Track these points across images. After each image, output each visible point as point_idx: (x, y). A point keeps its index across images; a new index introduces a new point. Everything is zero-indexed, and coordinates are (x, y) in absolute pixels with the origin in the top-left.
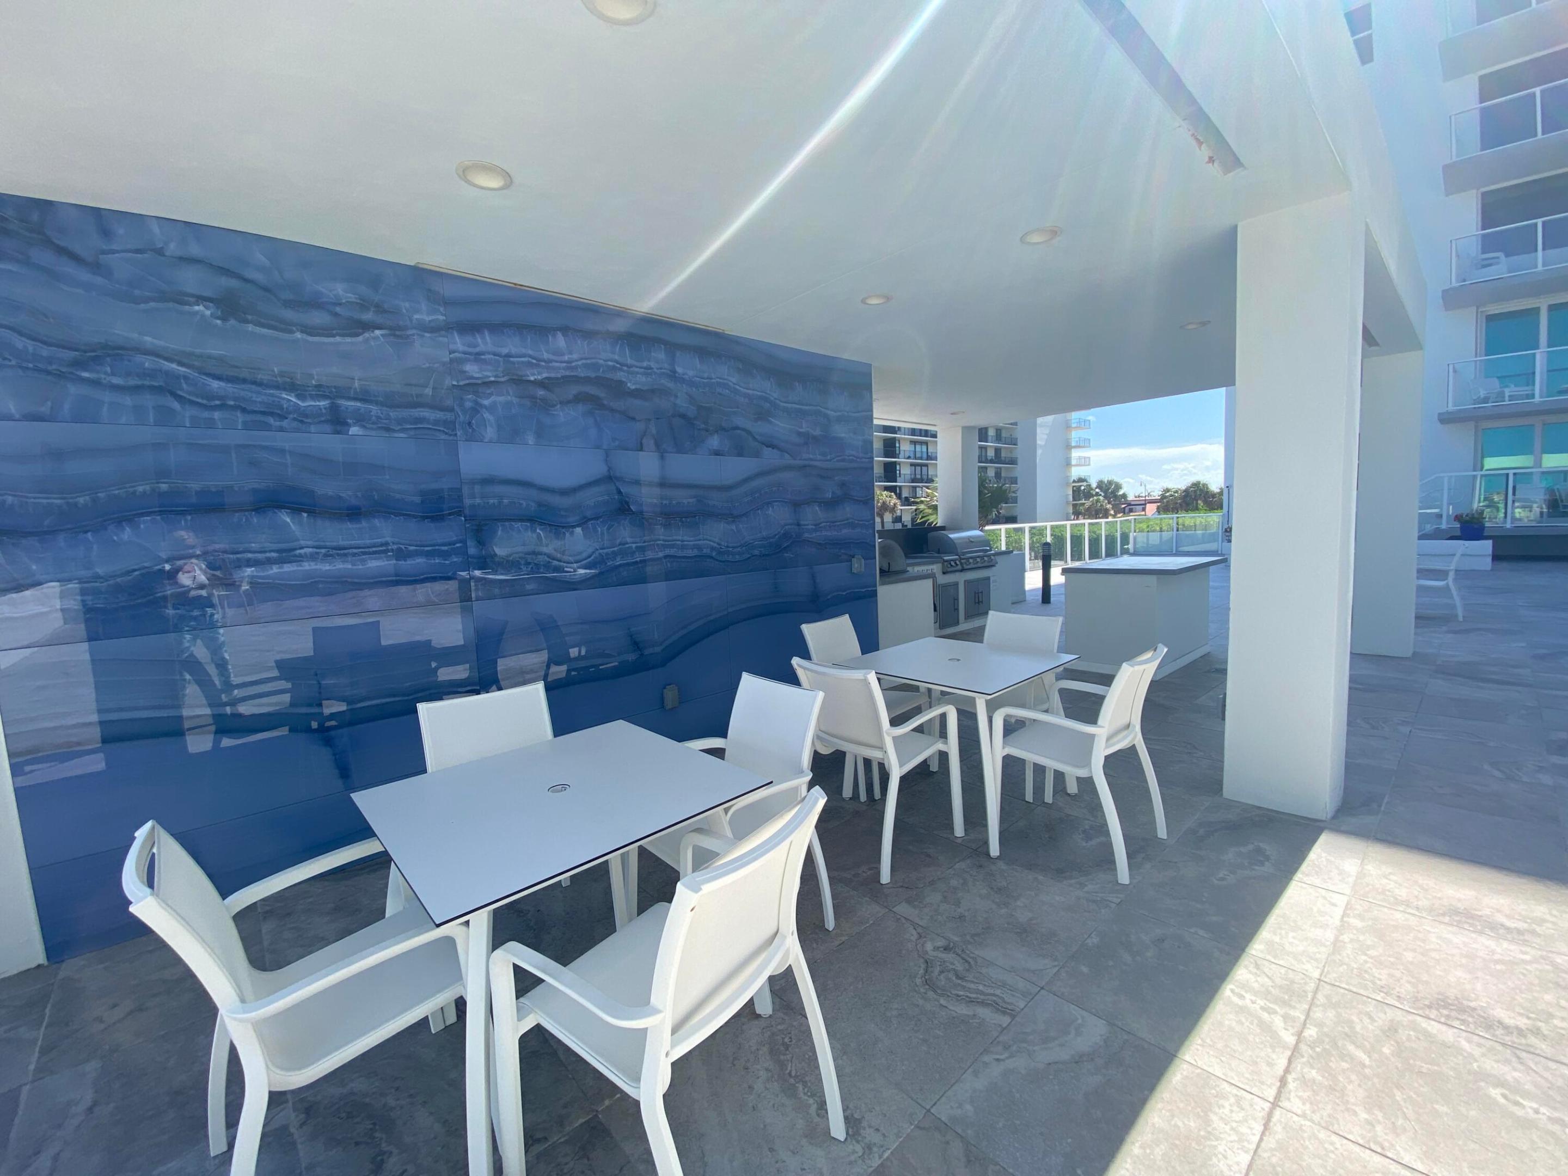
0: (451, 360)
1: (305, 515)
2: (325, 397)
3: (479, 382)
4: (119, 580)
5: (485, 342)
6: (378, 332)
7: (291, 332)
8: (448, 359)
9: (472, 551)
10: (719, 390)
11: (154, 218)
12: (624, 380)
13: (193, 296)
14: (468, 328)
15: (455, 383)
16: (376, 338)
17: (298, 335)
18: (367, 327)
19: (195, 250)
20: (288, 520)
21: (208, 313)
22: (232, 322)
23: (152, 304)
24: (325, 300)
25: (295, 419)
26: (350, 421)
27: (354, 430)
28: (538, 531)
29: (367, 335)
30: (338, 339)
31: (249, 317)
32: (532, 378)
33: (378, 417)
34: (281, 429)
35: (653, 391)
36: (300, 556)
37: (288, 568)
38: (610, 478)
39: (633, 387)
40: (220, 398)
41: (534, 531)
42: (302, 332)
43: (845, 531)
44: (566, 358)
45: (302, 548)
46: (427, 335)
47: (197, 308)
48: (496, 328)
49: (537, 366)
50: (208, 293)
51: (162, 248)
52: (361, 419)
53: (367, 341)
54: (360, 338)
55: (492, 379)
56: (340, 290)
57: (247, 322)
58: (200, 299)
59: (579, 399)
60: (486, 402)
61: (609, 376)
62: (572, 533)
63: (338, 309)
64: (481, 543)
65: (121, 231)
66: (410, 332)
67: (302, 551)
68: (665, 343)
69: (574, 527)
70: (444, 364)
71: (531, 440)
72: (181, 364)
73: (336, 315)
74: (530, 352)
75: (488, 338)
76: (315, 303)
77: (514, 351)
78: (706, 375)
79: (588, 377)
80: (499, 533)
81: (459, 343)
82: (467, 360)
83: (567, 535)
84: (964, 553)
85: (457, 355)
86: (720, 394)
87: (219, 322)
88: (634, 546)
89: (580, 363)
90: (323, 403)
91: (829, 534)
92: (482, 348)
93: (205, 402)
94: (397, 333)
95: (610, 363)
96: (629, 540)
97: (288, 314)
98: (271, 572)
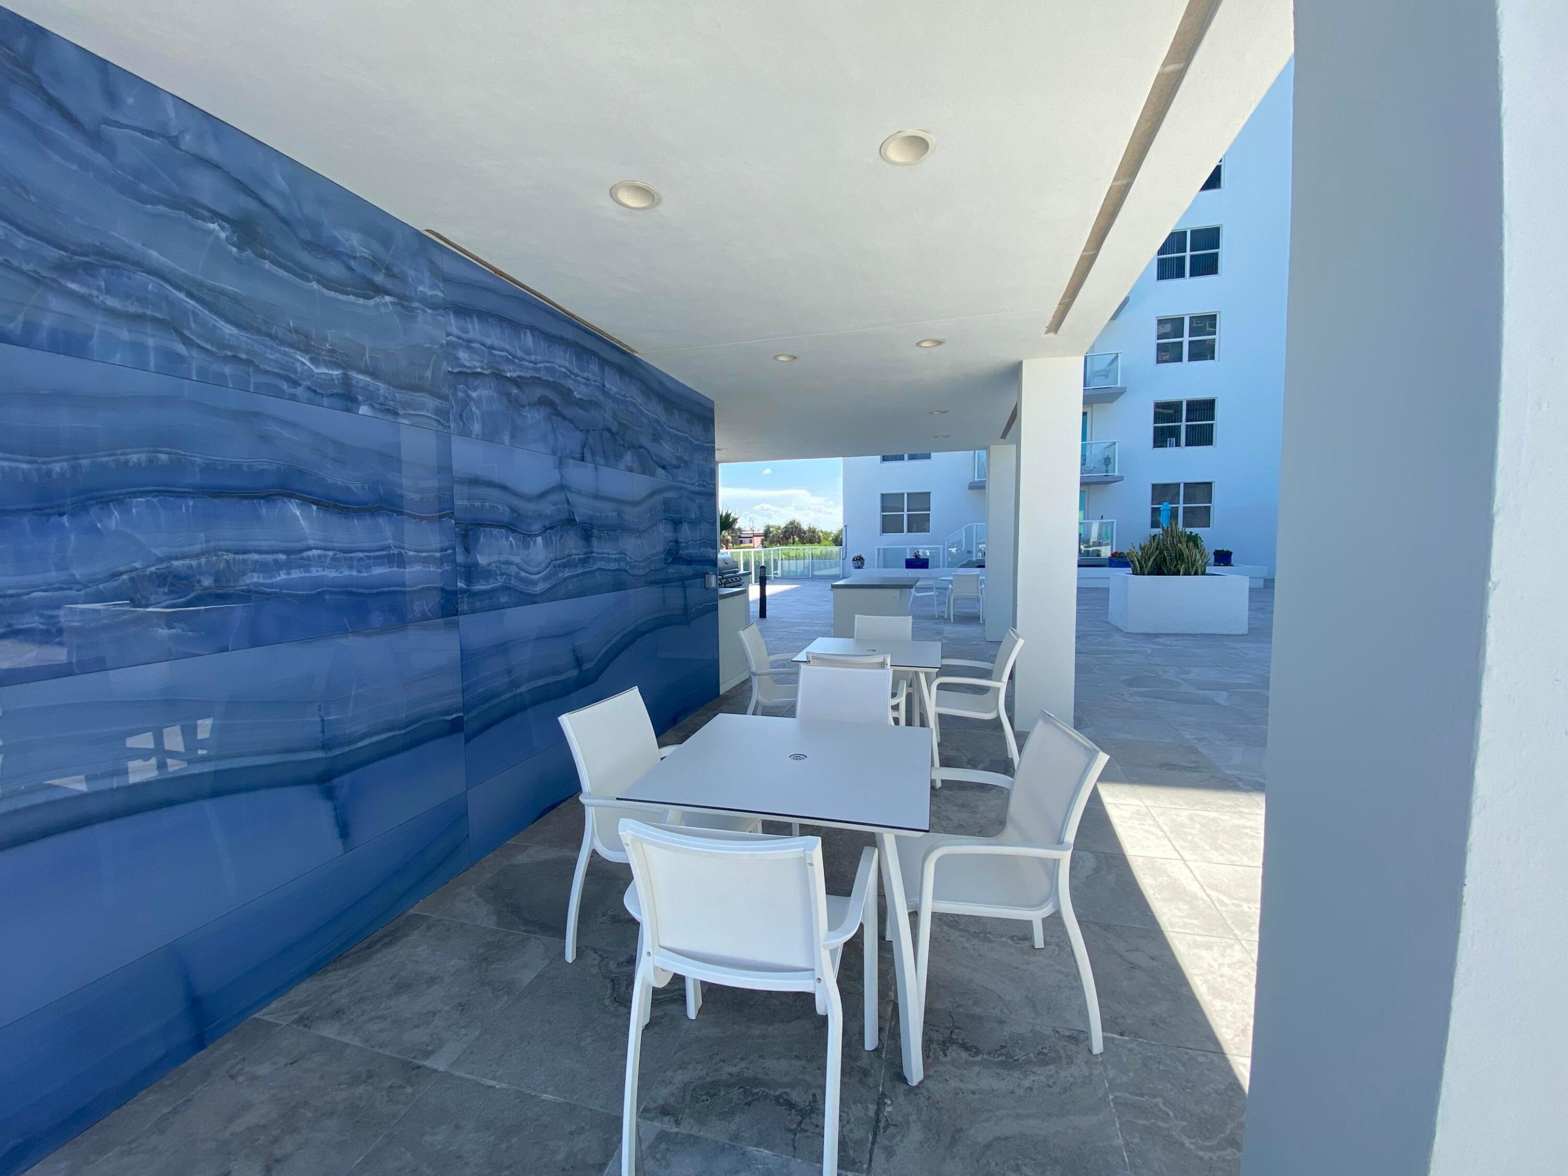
0: (448, 342)
1: (315, 507)
2: (337, 365)
3: (469, 371)
5: (475, 329)
6: (388, 299)
7: (308, 280)
8: (444, 342)
9: (460, 558)
10: (631, 408)
11: (170, 96)
12: (572, 388)
13: (210, 210)
14: (462, 311)
15: (450, 369)
16: (386, 305)
17: (315, 285)
18: (379, 290)
19: (212, 151)
20: (298, 513)
21: (223, 235)
22: (249, 253)
23: (161, 208)
24: (341, 249)
25: (309, 388)
26: (360, 398)
27: (364, 410)
28: (511, 539)
29: (377, 299)
30: (352, 298)
31: (267, 252)
32: (509, 375)
33: (386, 398)
34: (293, 398)
35: (590, 402)
36: (308, 559)
37: (296, 574)
38: (562, 487)
39: (578, 397)
40: (230, 347)
41: (507, 538)
42: (318, 282)
43: (701, 550)
44: (533, 358)
45: (310, 549)
46: (429, 311)
47: (212, 226)
48: (484, 316)
49: (513, 362)
50: (224, 210)
51: (176, 137)
52: (371, 398)
53: (377, 306)
54: (371, 303)
55: (479, 370)
56: (354, 241)
57: (264, 257)
58: (216, 216)
59: (543, 402)
60: (474, 394)
61: (562, 381)
62: (535, 542)
63: (353, 263)
64: (467, 550)
65: (130, 101)
66: (416, 304)
67: (310, 553)
68: (599, 357)
69: (536, 536)
70: (442, 346)
71: (507, 439)
72: (190, 295)
73: (350, 269)
74: (507, 347)
75: (477, 326)
76: (330, 250)
77: (497, 343)
78: (623, 393)
79: (547, 381)
80: (482, 539)
81: (453, 324)
82: (460, 345)
83: (532, 544)
85: (452, 338)
86: (631, 412)
87: (234, 250)
88: (577, 557)
89: (542, 365)
90: (336, 373)
91: (694, 551)
92: (471, 335)
93: (214, 349)
94: (405, 303)
95: (563, 370)
96: (574, 551)
97: (306, 258)
98: (279, 579)
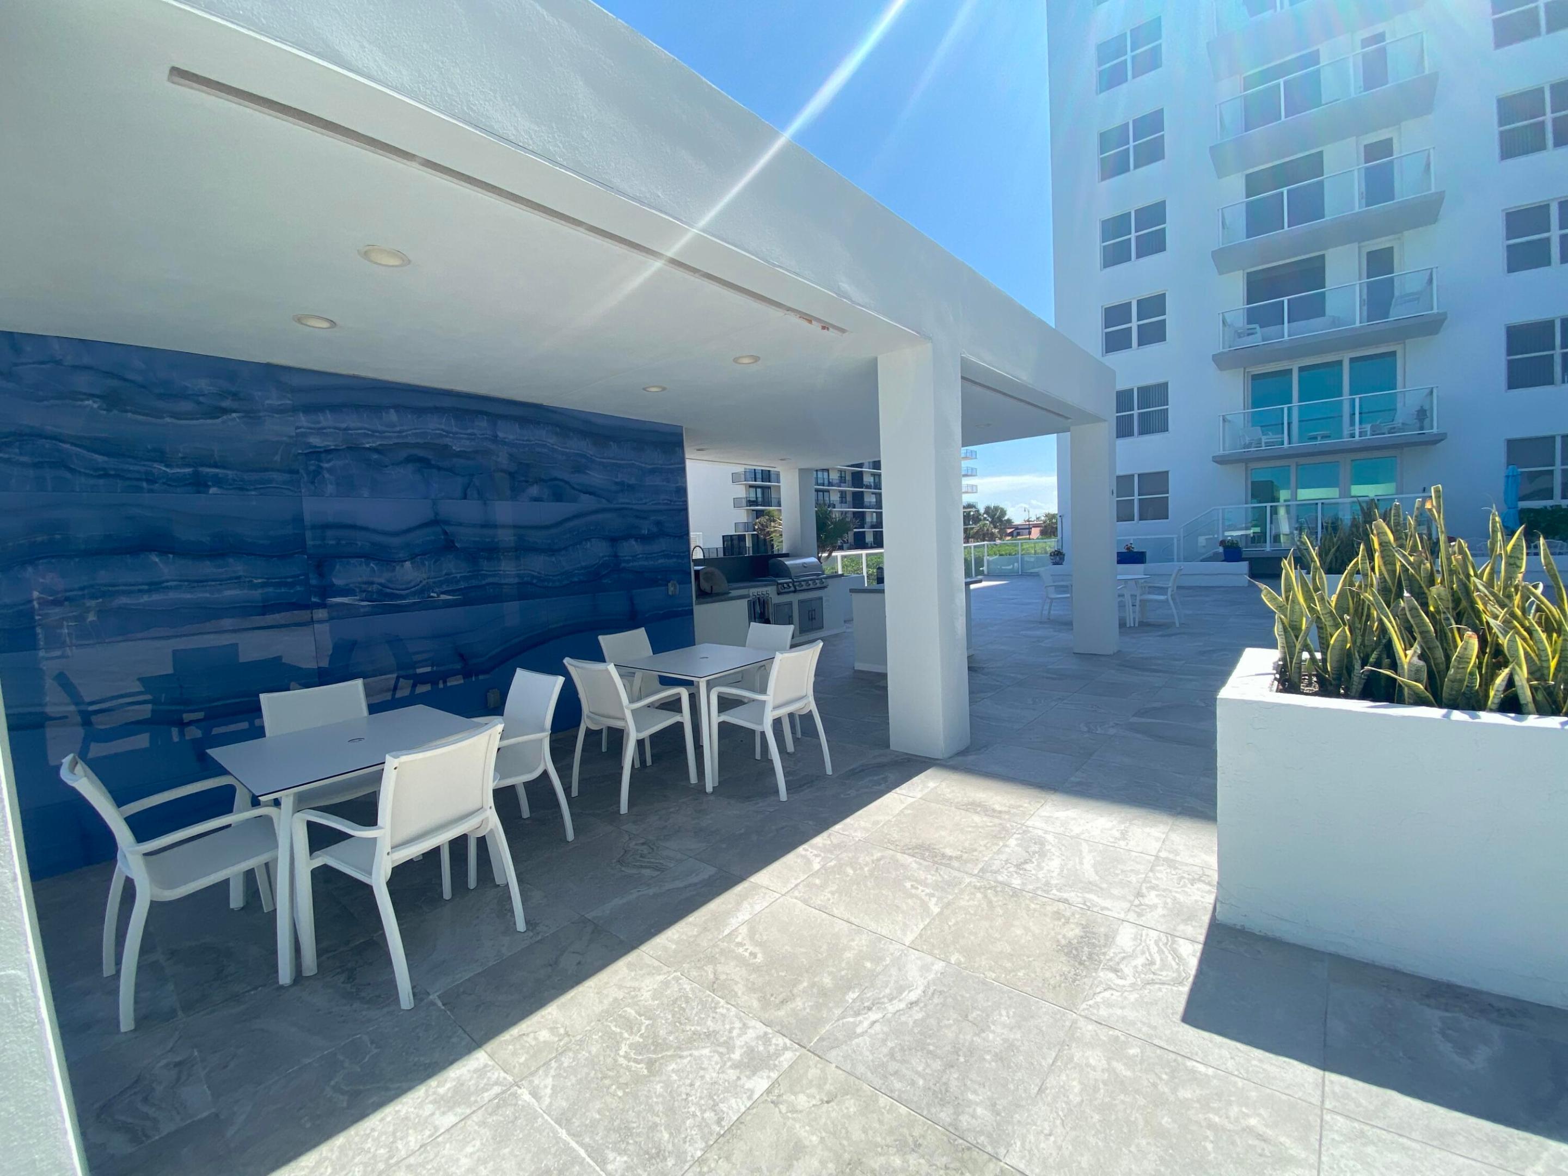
0: (297, 435)
1: (171, 556)
2: (188, 466)
3: (322, 450)
4: (21, 608)
5: (326, 420)
6: (234, 415)
7: (162, 417)
8: (294, 434)
9: (313, 582)
10: (538, 450)
11: (56, 338)
12: (450, 444)
13: (85, 394)
14: (310, 409)
15: (300, 451)
16: (234, 419)
17: (168, 420)
18: (225, 411)
19: (86, 360)
20: (157, 560)
21: (95, 406)
22: (115, 412)
23: (52, 402)
24: (190, 392)
25: (164, 483)
26: (210, 483)
27: (213, 490)
28: (372, 565)
29: (225, 417)
30: (201, 421)
31: (128, 408)
32: (367, 446)
33: (234, 480)
34: (151, 491)
35: (476, 452)
36: (167, 587)
37: (156, 597)
38: (435, 522)
39: (458, 449)
40: (104, 469)
41: (367, 565)
42: (171, 417)
43: (660, 561)
44: (398, 429)
45: (167, 581)
46: (276, 415)
47: (87, 403)
48: (335, 408)
49: (372, 436)
50: (97, 392)
51: (61, 360)
52: (218, 481)
53: (223, 422)
54: (219, 421)
55: (333, 447)
56: (203, 384)
57: (127, 411)
58: (92, 396)
59: (409, 460)
60: (326, 465)
61: (437, 441)
62: (402, 566)
63: (201, 399)
64: (321, 575)
65: (29, 349)
66: (261, 414)
67: (168, 584)
68: (486, 413)
69: (405, 561)
70: (291, 437)
71: (366, 493)
72: (72, 444)
73: (199, 403)
74: (366, 426)
75: (329, 416)
76: (183, 395)
77: (352, 425)
78: (526, 438)
79: (418, 443)
80: (338, 567)
81: (303, 420)
82: (311, 434)
83: (398, 568)
84: (797, 577)
85: (303, 430)
86: (538, 453)
87: (105, 412)
88: (459, 576)
89: (410, 432)
90: (188, 470)
91: (646, 563)
92: (324, 424)
93: (91, 472)
94: (252, 415)
95: (438, 432)
96: (454, 571)
97: (161, 404)
98: (142, 601)
